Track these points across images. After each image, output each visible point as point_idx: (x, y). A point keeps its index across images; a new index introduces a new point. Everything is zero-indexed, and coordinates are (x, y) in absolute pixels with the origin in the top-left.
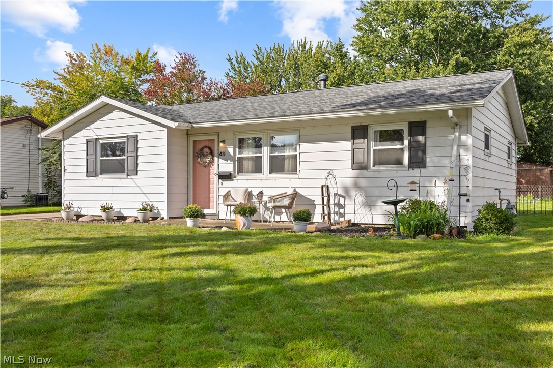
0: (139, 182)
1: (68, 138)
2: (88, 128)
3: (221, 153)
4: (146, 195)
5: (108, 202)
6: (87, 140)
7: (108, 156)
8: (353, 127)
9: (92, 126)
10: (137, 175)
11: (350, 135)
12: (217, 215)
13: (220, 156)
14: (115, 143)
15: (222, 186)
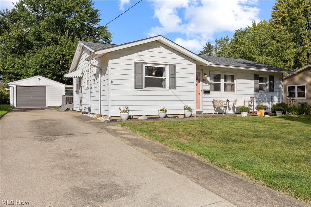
0: (177, 93)
1: (115, 59)
2: (136, 54)
3: (204, 80)
4: (182, 102)
5: (164, 106)
6: (135, 62)
7: (151, 75)
8: (254, 75)
9: (139, 53)
10: (176, 89)
11: (253, 78)
12: (202, 112)
13: (203, 82)
14: (156, 67)
15: (204, 97)
